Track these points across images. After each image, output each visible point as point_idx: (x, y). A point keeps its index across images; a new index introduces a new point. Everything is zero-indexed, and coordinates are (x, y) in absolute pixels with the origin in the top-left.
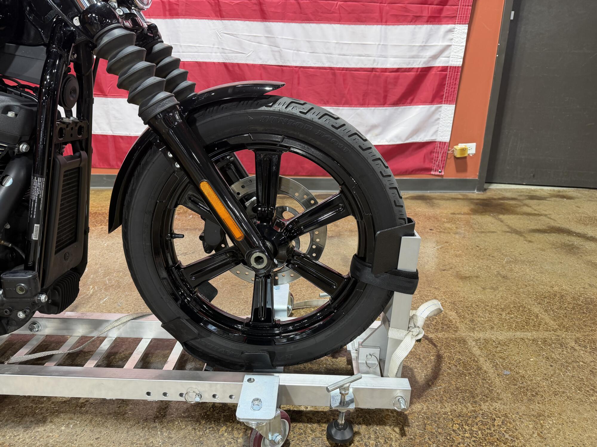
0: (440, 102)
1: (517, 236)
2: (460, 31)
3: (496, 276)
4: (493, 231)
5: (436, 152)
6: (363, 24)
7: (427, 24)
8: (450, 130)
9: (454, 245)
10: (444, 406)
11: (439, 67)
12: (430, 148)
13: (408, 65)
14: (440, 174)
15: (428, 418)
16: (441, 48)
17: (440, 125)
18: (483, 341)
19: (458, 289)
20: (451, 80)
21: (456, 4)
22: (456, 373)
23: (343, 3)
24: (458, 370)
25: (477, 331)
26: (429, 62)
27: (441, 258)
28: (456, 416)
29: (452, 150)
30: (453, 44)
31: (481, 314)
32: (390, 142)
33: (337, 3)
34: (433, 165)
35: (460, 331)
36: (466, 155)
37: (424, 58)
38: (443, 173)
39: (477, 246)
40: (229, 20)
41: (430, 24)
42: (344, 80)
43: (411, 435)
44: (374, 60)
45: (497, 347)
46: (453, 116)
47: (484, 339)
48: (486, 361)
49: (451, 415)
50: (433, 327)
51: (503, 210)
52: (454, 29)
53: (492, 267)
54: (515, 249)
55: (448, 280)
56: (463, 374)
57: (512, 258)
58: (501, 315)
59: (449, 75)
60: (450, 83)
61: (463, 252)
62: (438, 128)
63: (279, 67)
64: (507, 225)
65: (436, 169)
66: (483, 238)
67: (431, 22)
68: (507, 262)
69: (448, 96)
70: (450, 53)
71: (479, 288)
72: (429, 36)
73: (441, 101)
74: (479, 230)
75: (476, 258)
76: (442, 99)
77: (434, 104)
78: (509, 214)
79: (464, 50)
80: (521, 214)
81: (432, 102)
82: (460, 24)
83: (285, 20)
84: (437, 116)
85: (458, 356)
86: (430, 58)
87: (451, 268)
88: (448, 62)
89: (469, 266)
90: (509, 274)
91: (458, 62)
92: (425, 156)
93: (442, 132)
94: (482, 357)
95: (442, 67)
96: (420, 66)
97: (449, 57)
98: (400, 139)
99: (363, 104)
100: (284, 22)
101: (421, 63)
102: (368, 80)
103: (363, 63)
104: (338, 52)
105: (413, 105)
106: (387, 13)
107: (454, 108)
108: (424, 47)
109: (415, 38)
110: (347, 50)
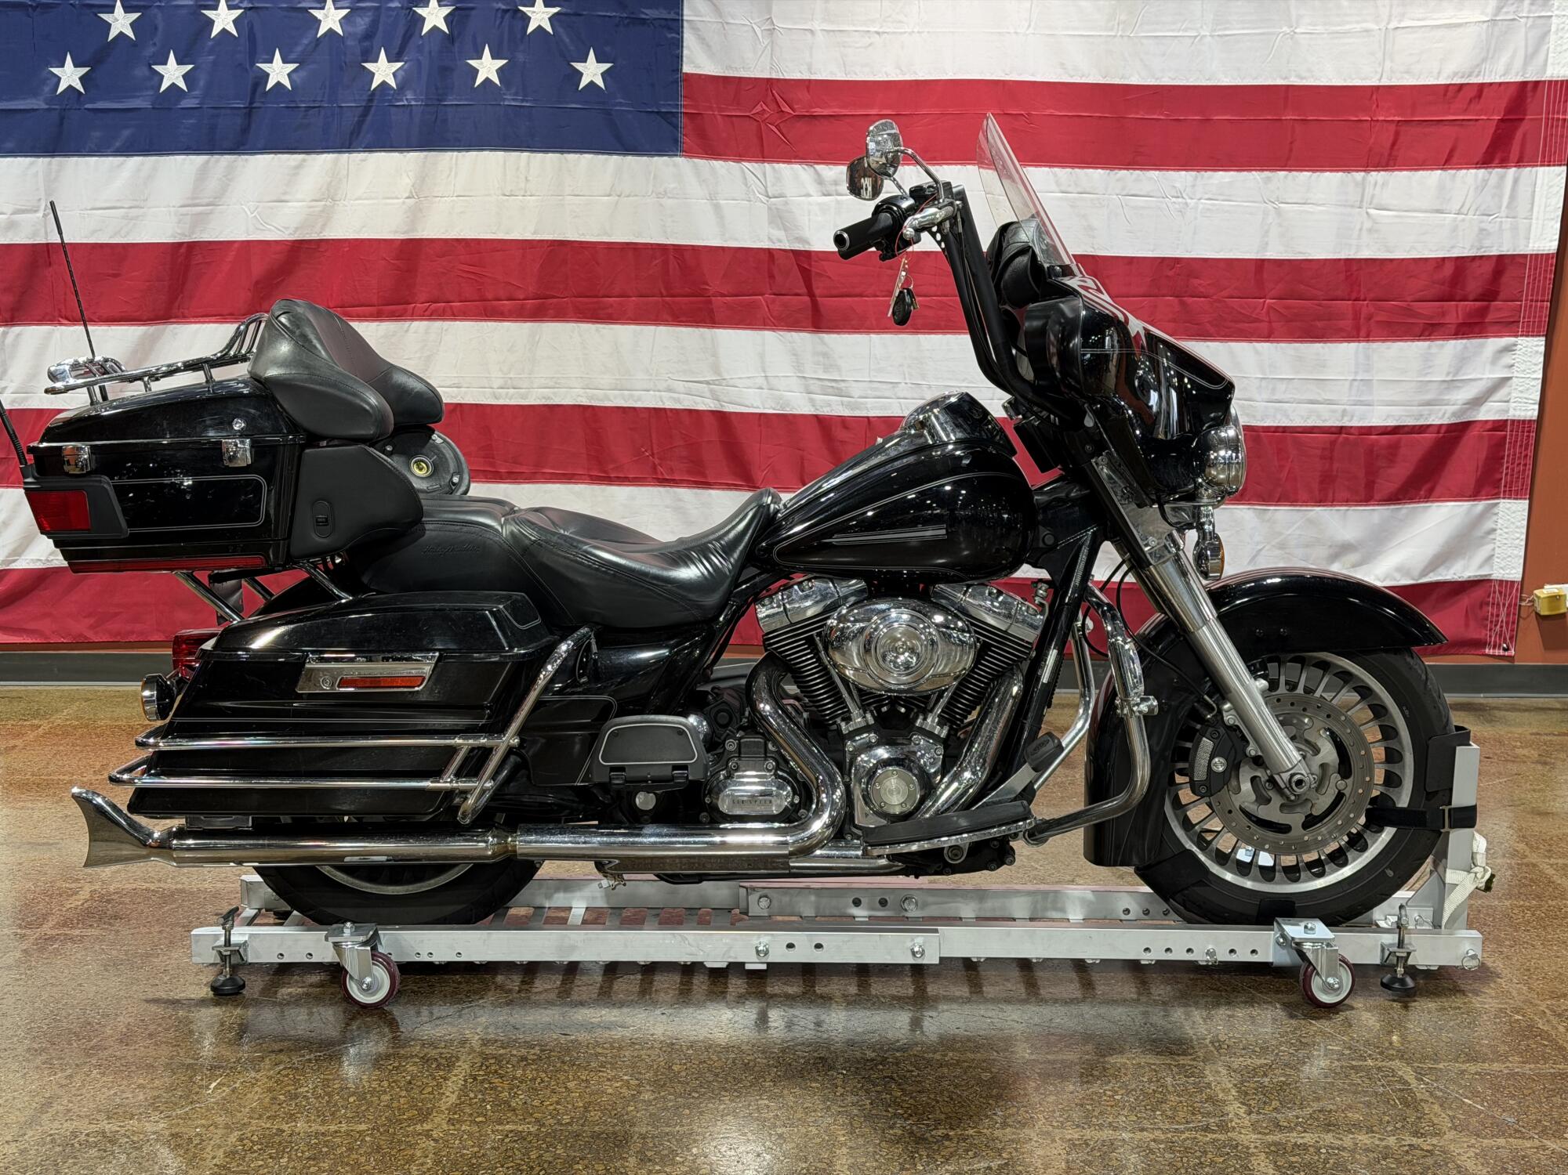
0: (1495, 495)
2: (1530, 350)
5: (1493, 604)
6: (1320, 342)
7: (1455, 339)
8: (1522, 553)
11: (1486, 422)
12: (1477, 594)
13: (1417, 419)
14: (1506, 654)
16: (1490, 384)
17: (1498, 544)
20: (1514, 447)
21: (1515, 298)
23: (1275, 301)
26: (1463, 412)
29: (1530, 598)
30: (1515, 374)
32: (1384, 580)
33: (1264, 302)
34: (1488, 633)
36: (1563, 610)
37: (1453, 405)
38: (1512, 652)
41: (1462, 338)
42: (1279, 451)
44: (1344, 411)
46: (1525, 522)
52: (1515, 345)
59: (1510, 439)
60: (1514, 455)
62: (1494, 549)
65: (1495, 642)
67: (1463, 334)
69: (1511, 483)
70: (1509, 394)
72: (1462, 361)
73: (1495, 491)
76: (1498, 487)
77: (1480, 500)
79: (1539, 388)
81: (1475, 495)
82: (1527, 336)
84: (1489, 525)
86: (1464, 404)
88: (1507, 411)
91: (1531, 412)
92: (1467, 612)
93: (1504, 559)
95: (1495, 422)
96: (1446, 421)
97: (1508, 401)
98: (1407, 574)
99: (1323, 498)
101: (1447, 416)
102: (1332, 451)
103: (1319, 417)
104: (1265, 396)
105: (1432, 501)
106: (1369, 318)
107: (1527, 507)
108: (1451, 384)
109: (1430, 367)
110: (1285, 392)
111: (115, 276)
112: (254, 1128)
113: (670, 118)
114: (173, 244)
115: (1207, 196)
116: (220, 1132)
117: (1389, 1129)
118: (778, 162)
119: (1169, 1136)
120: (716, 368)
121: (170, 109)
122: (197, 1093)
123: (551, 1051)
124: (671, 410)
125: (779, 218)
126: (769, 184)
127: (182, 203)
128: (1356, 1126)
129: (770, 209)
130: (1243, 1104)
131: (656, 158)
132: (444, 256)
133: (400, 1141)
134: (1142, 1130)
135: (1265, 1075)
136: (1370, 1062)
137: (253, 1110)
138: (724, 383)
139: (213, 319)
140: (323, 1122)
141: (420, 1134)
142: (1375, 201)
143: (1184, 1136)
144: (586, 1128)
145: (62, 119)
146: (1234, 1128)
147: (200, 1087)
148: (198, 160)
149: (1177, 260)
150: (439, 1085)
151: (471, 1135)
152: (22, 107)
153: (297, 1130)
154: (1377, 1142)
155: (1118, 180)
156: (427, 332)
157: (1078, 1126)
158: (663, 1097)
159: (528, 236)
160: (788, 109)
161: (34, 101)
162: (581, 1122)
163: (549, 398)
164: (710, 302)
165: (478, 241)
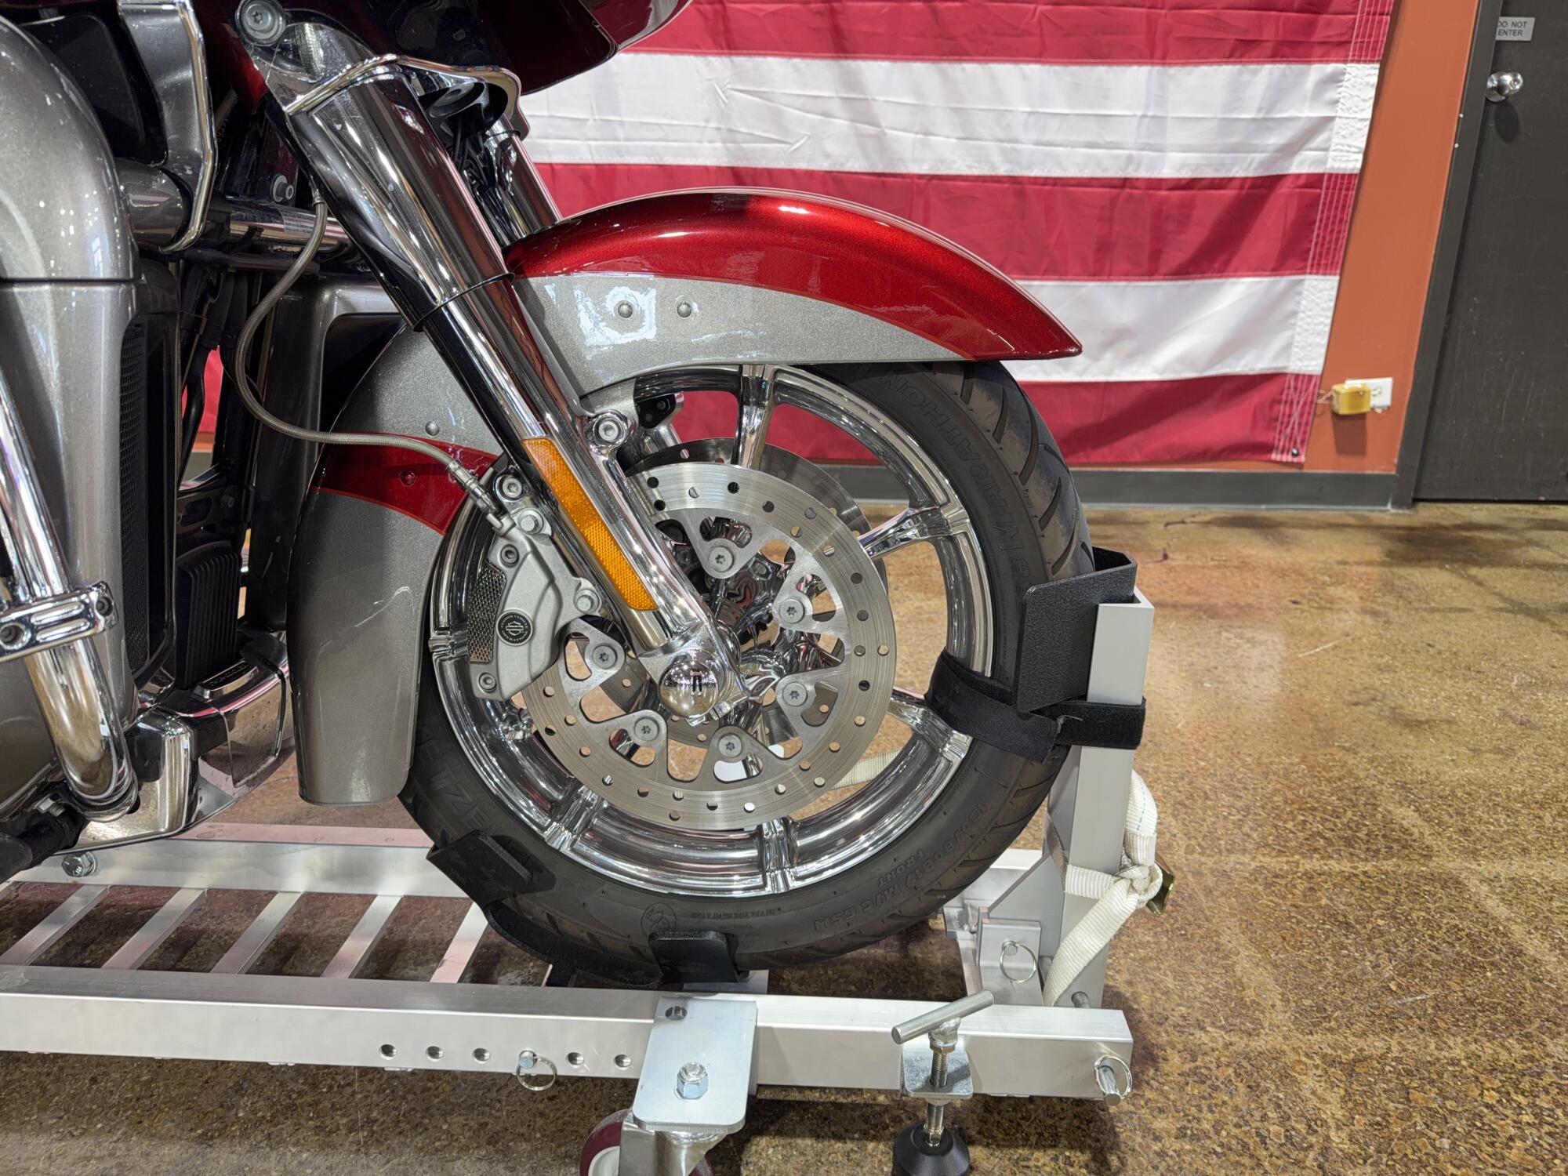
0: (1301, 269)
1: (1531, 622)
2: (1359, 81)
3: (1500, 720)
4: (1463, 606)
5: (1286, 402)
6: (1103, 64)
7: (1272, 62)
8: (1324, 341)
9: (1364, 640)
10: (1445, 1043)
11: (1298, 176)
12: (1270, 389)
13: (1217, 170)
14: (1296, 460)
15: (1409, 1073)
16: (1308, 125)
17: (1298, 330)
18: (1509, 883)
19: (1406, 751)
20: (1329, 210)
21: (1349, 9)
22: (1455, 962)
23: (1049, 7)
24: (1458, 953)
25: (1485, 856)
26: (1273, 161)
27: (1341, 672)
28: (1485, 1069)
29: (1329, 395)
30: (1338, 114)
31: (1485, 817)
32: (1166, 372)
33: (1036, 9)
34: (1277, 436)
35: (1438, 856)
36: (1365, 409)
37: (1262, 152)
38: (1303, 458)
39: (1430, 645)
40: (750, 55)
41: (1280, 62)
42: (1048, 210)
43: (1375, 1115)
44: (1130, 158)
45: (1551, 899)
46: (1332, 304)
47: (1512, 879)
48: (1529, 933)
49: (1471, 1065)
50: (1364, 847)
51: (1475, 556)
52: (1344, 74)
53: (1483, 697)
54: (1535, 655)
55: (1373, 728)
56: (1474, 963)
57: (1532, 677)
58: (1540, 818)
59: (1325, 199)
60: (1328, 218)
61: (1394, 658)
63: (874, 178)
64: (1495, 594)
65: (1284, 447)
66: (1439, 625)
67: (1283, 57)
68: (1520, 686)
69: (1321, 254)
70: (1329, 139)
71: (1463, 750)
72: (1279, 93)
73: (1302, 265)
74: (1424, 606)
75: (1434, 675)
76: (1306, 260)
77: (1283, 275)
78: (1493, 566)
79: (1366, 131)
80: (1527, 567)
81: (1278, 268)
82: (1359, 62)
83: (894, 54)
84: (1290, 306)
85: (1450, 920)
86: (1277, 151)
87: (1374, 699)
88: (1325, 162)
89: (1419, 693)
90: (1535, 717)
91: (1352, 163)
92: (1255, 412)
93: (1304, 348)
94: (1516, 923)
95: (1309, 175)
96: (1251, 174)
98: (1191, 364)
99: (1097, 272)
100: (895, 60)
101: (1253, 166)
102: (1112, 210)
103: (1098, 165)
104: (1033, 136)
105: (1227, 277)
107: (1336, 285)
108: (1264, 124)
109: (1239, 100)
110: (1057, 132)
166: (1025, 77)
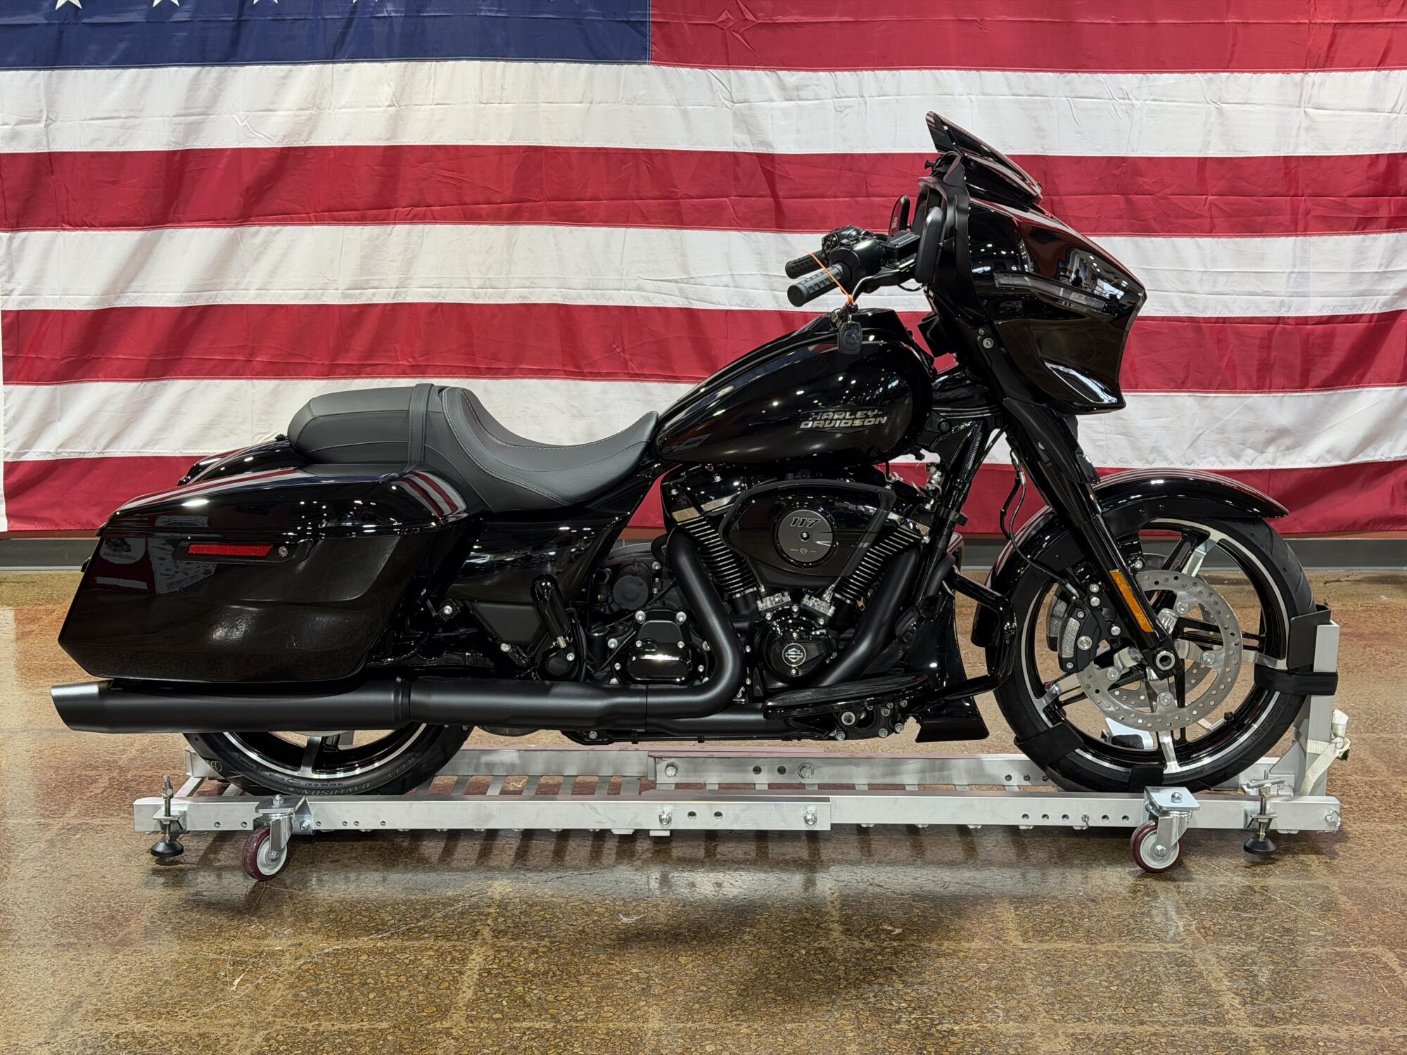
6: (1259, 236)
7: (1388, 232)
13: (1351, 309)
23: (1216, 198)
26: (1393, 302)
32: (1316, 462)
33: (1207, 199)
37: (1385, 295)
41: (1394, 232)
42: (1219, 341)
44: (1282, 302)
67: (1396, 227)
72: (1394, 252)
86: (1396, 294)
92: (1393, 490)
96: (1377, 312)
98: (1338, 455)
99: (1261, 385)
101: (1378, 305)
102: (1270, 340)
103: (1258, 307)
104: (1207, 288)
105: (1363, 387)
106: (1307, 214)
108: (1384, 275)
109: (1364, 259)
110: (1225, 285)
111: (113, 183)
112: (279, 1027)
113: (638, 26)
114: (168, 152)
115: (1152, 98)
116: (246, 1031)
117: (1382, 1019)
118: (743, 68)
119: (1169, 1029)
120: (684, 268)
121: (164, 22)
122: (222, 990)
123: (561, 943)
124: (642, 308)
125: (745, 121)
126: (733, 90)
127: (174, 113)
128: (1349, 1018)
129: (734, 113)
130: (1237, 994)
131: (626, 66)
132: (424, 162)
133: (422, 1042)
134: (1142, 1023)
135: (1254, 963)
136: (1353, 949)
137: (277, 1008)
138: (692, 281)
139: (207, 223)
140: (346, 1020)
141: (440, 1032)
142: (1313, 100)
143: (1183, 1029)
144: (600, 1025)
145: (61, 33)
146: (1231, 1020)
147: (225, 983)
148: (191, 71)
149: (1124, 159)
150: (455, 980)
151: (489, 1032)
152: (23, 22)
153: (321, 1029)
154: (1372, 1034)
155: (1067, 83)
156: (409, 235)
157: (1079, 1020)
158: (672, 991)
159: (505, 142)
160: (750, 17)
161: (34, 16)
162: (596, 1018)
163: (526, 297)
164: (678, 204)
165: (457, 148)
166: (1199, 247)
